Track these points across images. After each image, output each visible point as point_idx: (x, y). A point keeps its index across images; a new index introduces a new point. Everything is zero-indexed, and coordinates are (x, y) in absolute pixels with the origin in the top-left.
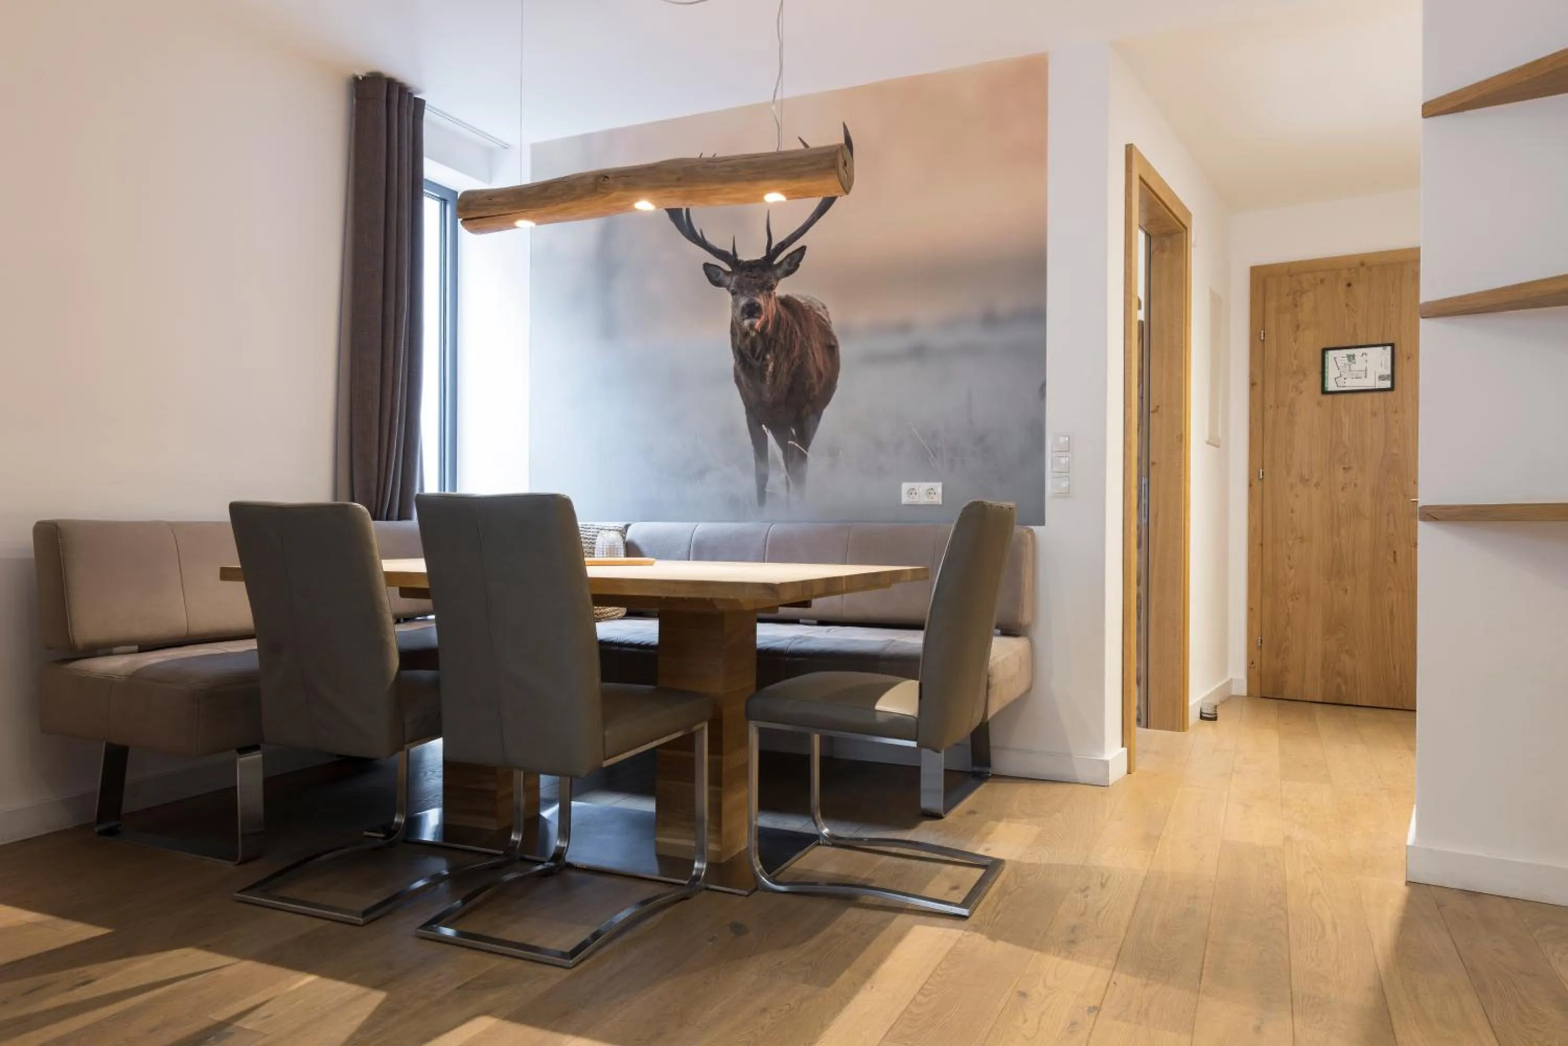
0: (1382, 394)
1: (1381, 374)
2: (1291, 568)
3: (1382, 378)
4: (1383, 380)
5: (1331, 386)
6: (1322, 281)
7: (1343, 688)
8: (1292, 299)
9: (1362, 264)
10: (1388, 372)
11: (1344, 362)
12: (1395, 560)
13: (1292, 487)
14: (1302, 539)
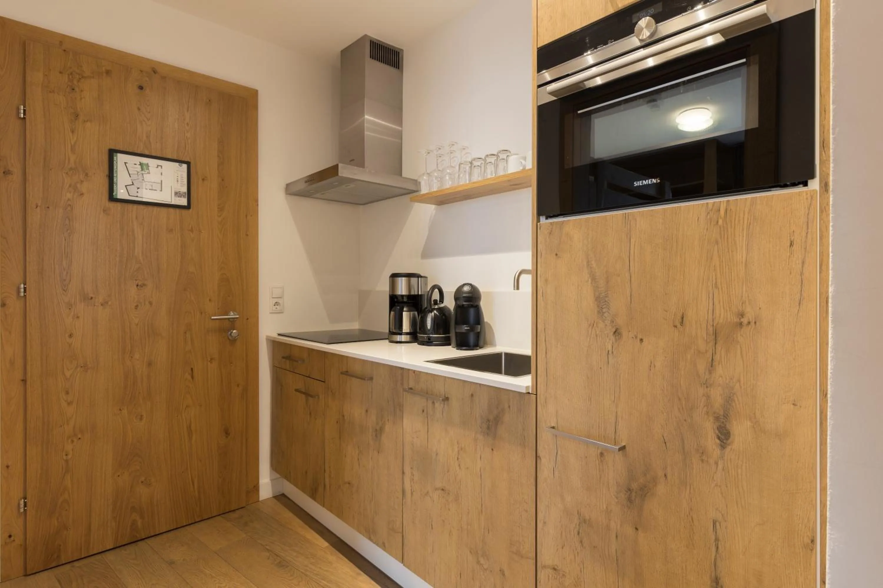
0: (178, 211)
1: (178, 190)
2: (69, 404)
3: (178, 194)
4: (179, 197)
5: (121, 193)
6: (108, 72)
7: (139, 523)
8: (67, 80)
9: (155, 72)
10: (184, 189)
11: (136, 169)
12: (192, 377)
13: (70, 306)
14: (85, 367)
